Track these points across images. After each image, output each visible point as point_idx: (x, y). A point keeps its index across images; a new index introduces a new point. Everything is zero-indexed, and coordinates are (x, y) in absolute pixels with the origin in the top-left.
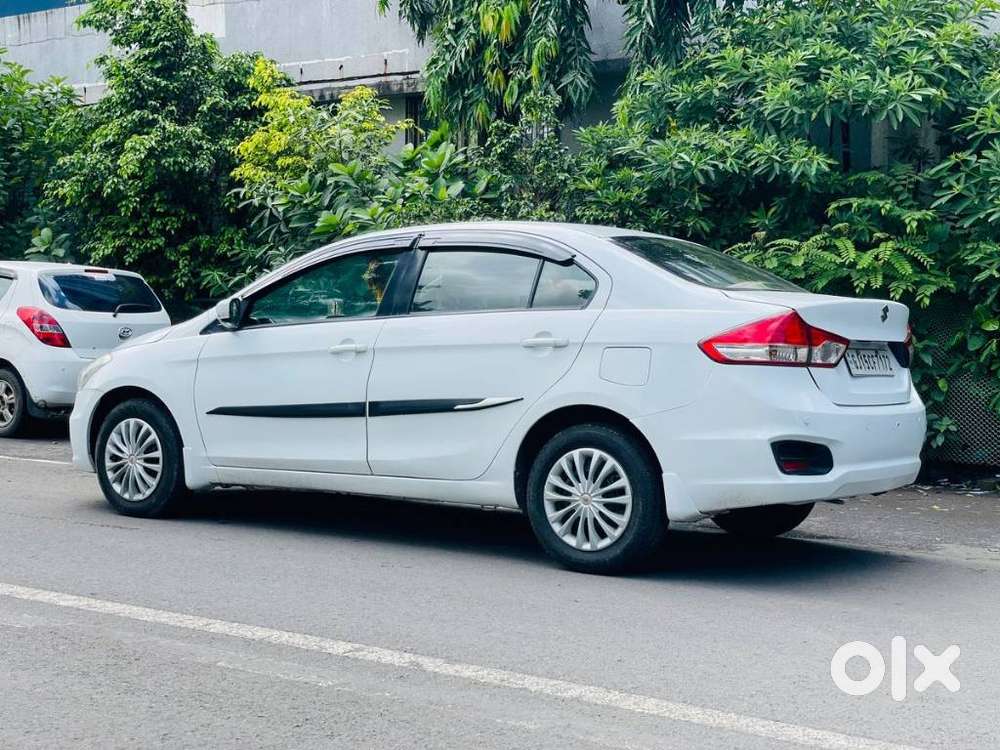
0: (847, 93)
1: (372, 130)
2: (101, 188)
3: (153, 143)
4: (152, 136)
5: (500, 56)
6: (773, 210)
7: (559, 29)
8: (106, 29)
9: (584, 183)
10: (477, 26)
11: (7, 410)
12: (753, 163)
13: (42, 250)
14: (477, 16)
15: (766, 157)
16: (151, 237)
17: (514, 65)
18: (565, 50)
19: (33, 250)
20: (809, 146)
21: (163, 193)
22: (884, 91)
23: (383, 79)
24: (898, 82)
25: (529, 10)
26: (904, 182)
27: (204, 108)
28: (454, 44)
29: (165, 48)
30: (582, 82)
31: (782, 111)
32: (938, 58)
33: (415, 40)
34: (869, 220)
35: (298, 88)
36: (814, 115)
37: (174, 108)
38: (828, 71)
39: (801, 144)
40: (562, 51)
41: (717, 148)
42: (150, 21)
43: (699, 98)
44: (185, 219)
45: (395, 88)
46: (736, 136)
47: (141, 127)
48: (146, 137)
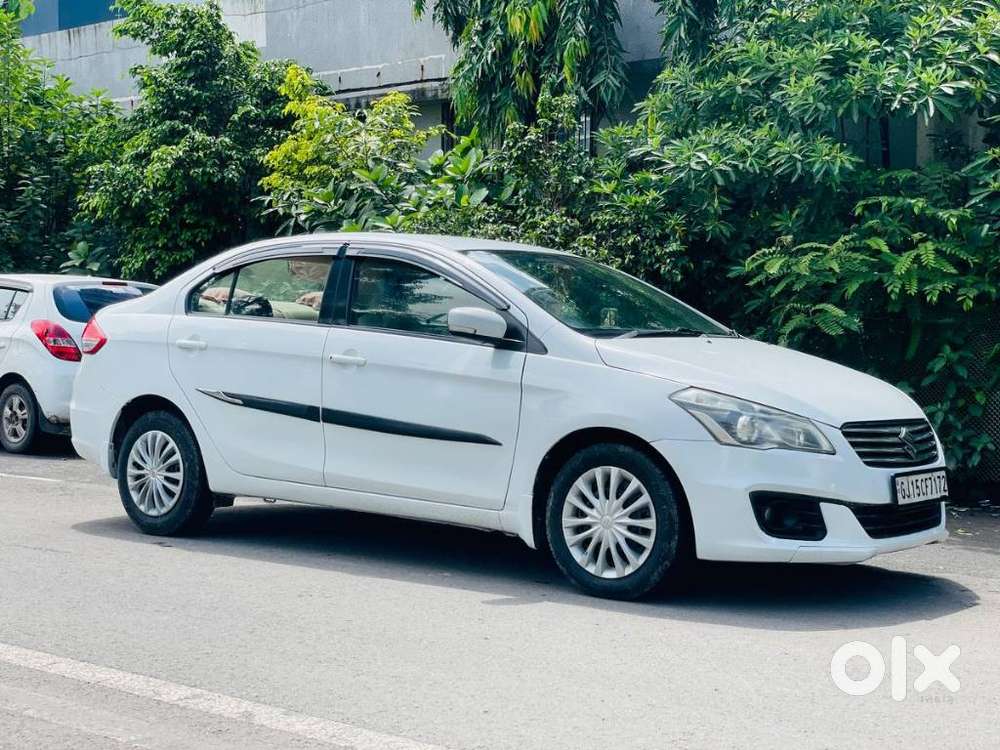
0: (875, 86)
1: (402, 138)
2: (130, 199)
3: (181, 153)
4: (180, 146)
5: (528, 58)
6: (796, 212)
7: (587, 29)
8: (143, 38)
9: (600, 187)
10: (504, 27)
11: (20, 425)
12: (773, 162)
13: (77, 264)
14: (505, 16)
15: (787, 156)
16: (181, 249)
17: (545, 68)
18: (596, 49)
19: (69, 263)
20: (834, 144)
21: (192, 204)
22: (914, 85)
23: (420, 85)
24: (928, 76)
25: (557, 10)
26: (939, 181)
27: (236, 117)
28: (481, 45)
29: (198, 57)
30: (613, 81)
31: (806, 107)
32: (974, 49)
33: (450, 45)
34: (900, 221)
35: (336, 97)
36: (841, 111)
37: (205, 118)
38: (857, 64)
39: (826, 142)
40: (592, 51)
41: (738, 147)
42: (185, 30)
43: (721, 95)
44: (215, 231)
45: (430, 95)
46: (759, 134)
47: (172, 137)
48: (174, 147)
